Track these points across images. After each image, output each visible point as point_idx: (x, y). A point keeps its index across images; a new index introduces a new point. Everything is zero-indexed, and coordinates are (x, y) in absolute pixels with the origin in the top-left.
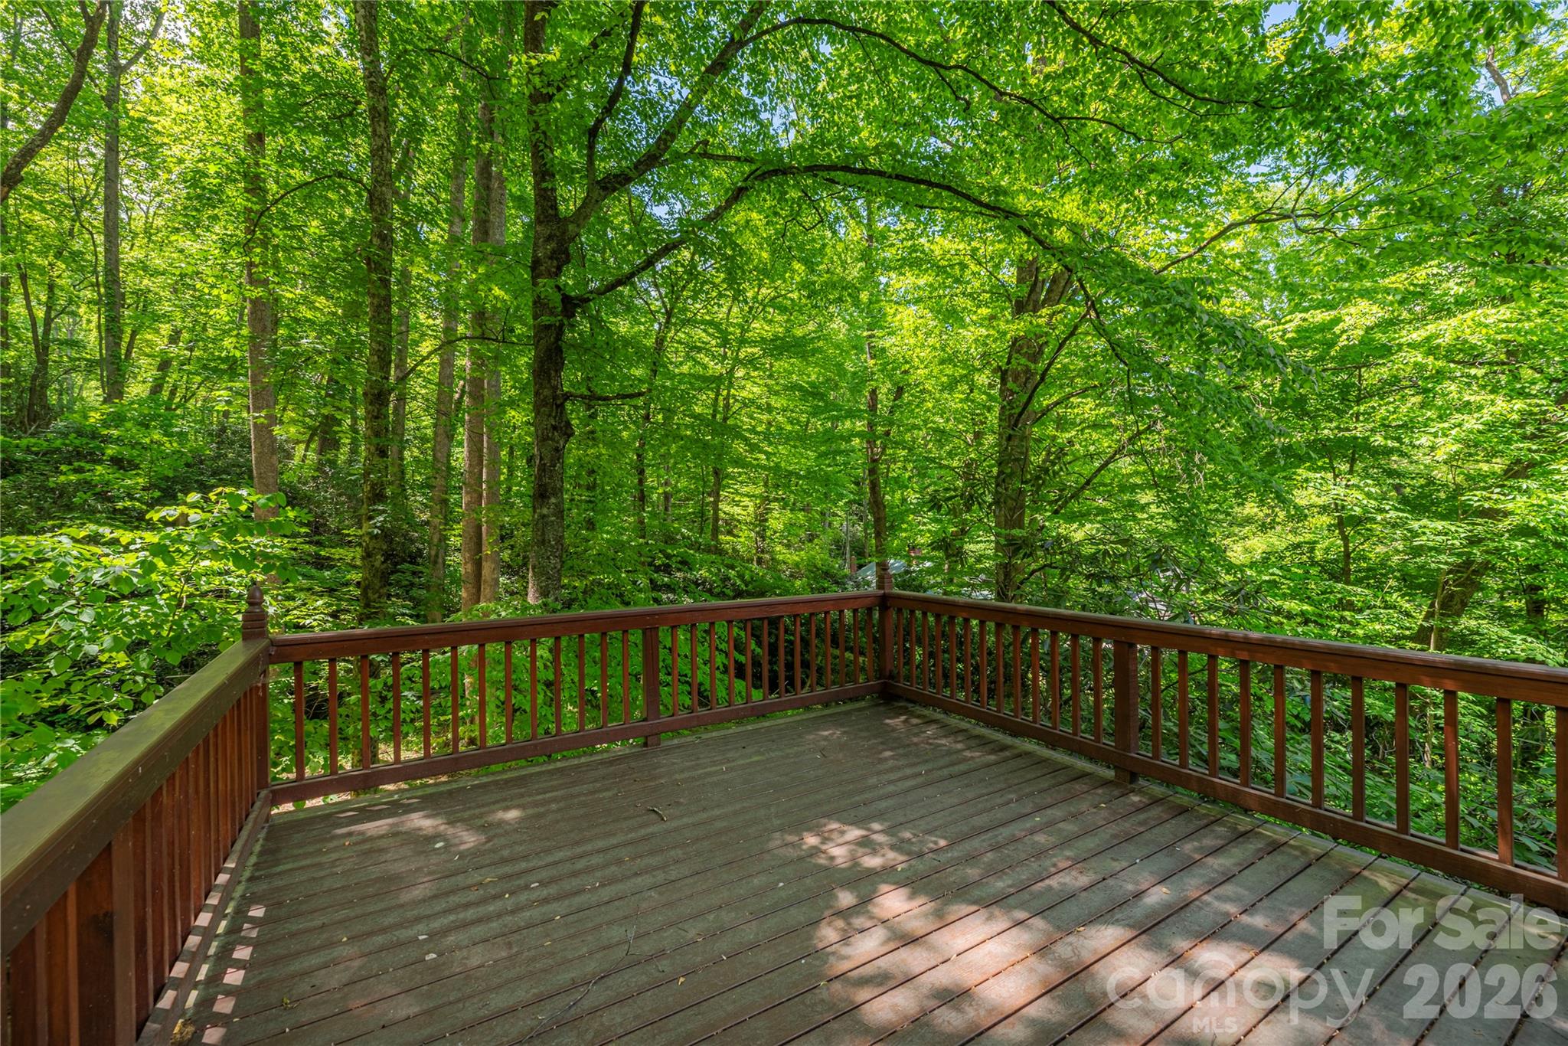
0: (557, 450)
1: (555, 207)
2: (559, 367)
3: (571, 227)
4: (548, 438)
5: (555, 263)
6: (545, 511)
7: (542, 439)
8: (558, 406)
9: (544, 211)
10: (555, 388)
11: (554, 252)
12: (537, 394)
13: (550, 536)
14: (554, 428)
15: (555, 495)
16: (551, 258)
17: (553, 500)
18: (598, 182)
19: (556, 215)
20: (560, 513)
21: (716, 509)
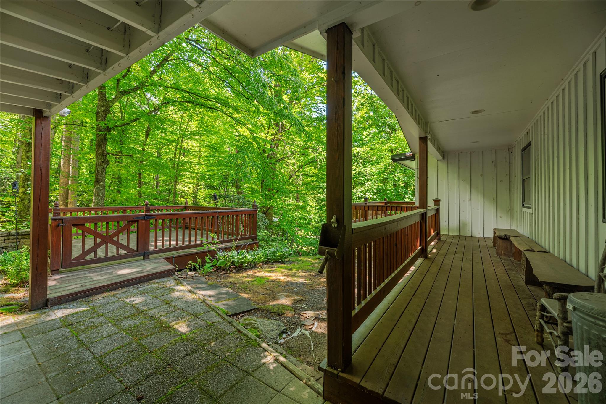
0: (103, 168)
1: (105, 97)
2: (105, 145)
3: (110, 104)
4: (100, 165)
5: (105, 113)
6: (99, 186)
7: (98, 165)
8: (104, 156)
9: (101, 98)
10: (103, 150)
11: (104, 110)
12: (97, 152)
13: (100, 194)
14: (103, 162)
15: (102, 181)
16: (103, 112)
17: (102, 183)
18: (120, 92)
19: (106, 99)
20: (104, 187)
21: (175, 188)
